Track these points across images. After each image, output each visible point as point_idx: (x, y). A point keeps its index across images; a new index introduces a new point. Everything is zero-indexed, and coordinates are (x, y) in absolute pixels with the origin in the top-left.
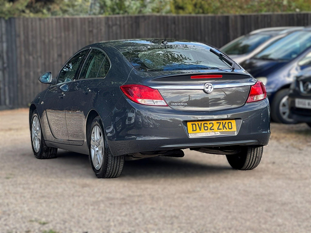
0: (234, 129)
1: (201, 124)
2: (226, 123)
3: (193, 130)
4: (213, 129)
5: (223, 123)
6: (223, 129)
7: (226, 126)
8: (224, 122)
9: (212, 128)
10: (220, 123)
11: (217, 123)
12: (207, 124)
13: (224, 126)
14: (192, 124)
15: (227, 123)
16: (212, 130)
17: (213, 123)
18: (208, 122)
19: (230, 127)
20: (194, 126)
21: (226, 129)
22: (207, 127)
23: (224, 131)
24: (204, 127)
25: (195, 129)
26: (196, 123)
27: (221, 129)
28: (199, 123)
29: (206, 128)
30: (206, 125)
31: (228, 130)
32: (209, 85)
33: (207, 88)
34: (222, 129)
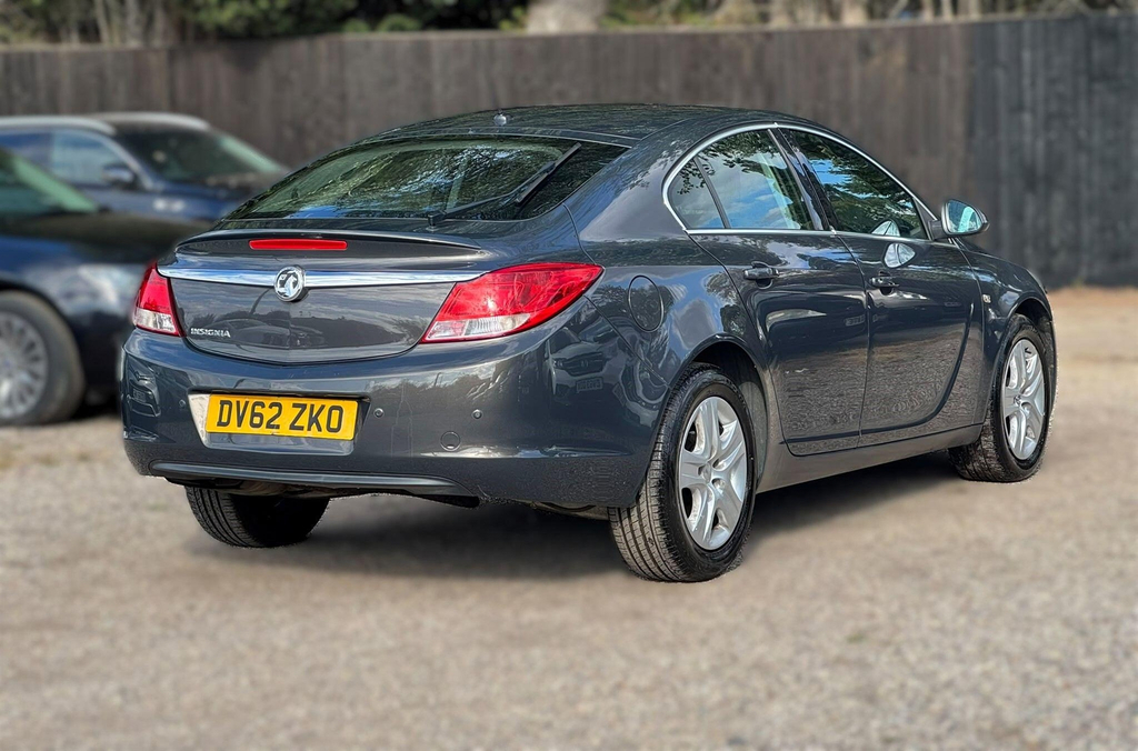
0: (348, 432)
1: (247, 403)
2: (323, 407)
3: (220, 424)
4: (278, 427)
5: (312, 406)
6: (309, 429)
7: (323, 419)
8: (318, 403)
9: (275, 422)
10: (304, 407)
11: (295, 406)
12: (263, 406)
13: (313, 420)
14: (223, 403)
15: (325, 411)
16: (273, 427)
17: (279, 405)
18: (267, 401)
19: (334, 425)
20: (226, 407)
21: (320, 429)
22: (261, 416)
23: (309, 434)
24: (254, 415)
25: (224, 420)
26: (233, 399)
27: (301, 428)
28: (243, 400)
29: (257, 420)
30: (258, 409)
31: (325, 434)
32: (289, 276)
33: (283, 284)
34: (306, 428)
